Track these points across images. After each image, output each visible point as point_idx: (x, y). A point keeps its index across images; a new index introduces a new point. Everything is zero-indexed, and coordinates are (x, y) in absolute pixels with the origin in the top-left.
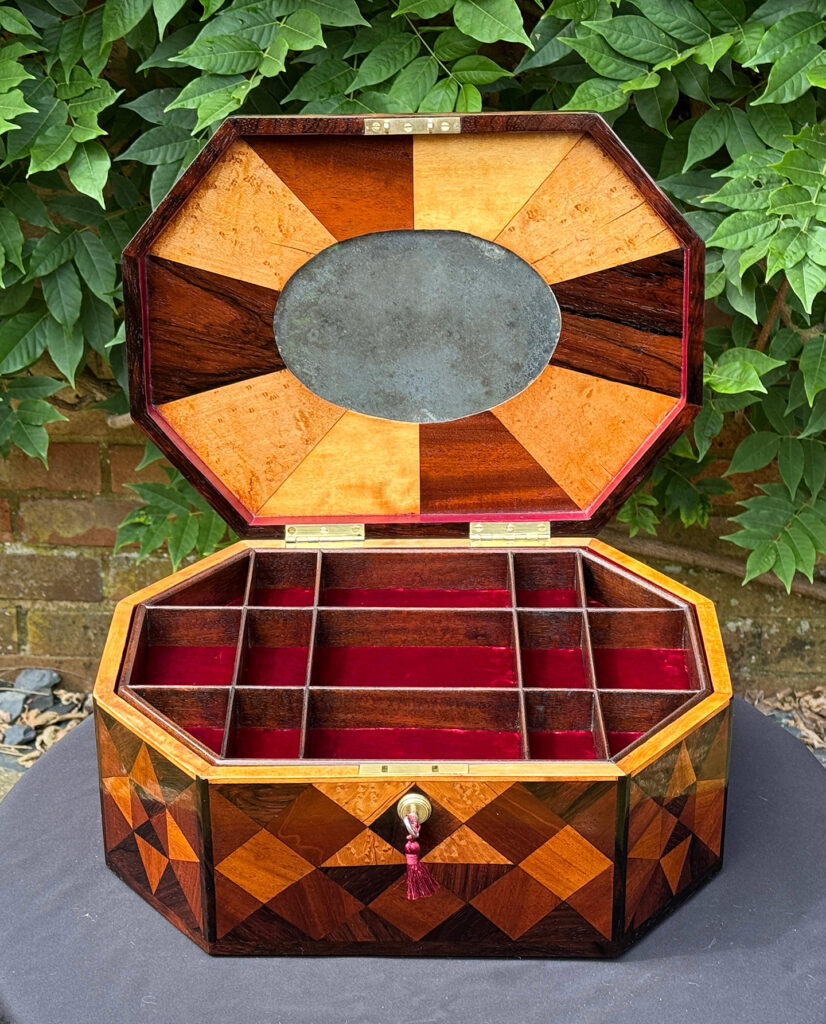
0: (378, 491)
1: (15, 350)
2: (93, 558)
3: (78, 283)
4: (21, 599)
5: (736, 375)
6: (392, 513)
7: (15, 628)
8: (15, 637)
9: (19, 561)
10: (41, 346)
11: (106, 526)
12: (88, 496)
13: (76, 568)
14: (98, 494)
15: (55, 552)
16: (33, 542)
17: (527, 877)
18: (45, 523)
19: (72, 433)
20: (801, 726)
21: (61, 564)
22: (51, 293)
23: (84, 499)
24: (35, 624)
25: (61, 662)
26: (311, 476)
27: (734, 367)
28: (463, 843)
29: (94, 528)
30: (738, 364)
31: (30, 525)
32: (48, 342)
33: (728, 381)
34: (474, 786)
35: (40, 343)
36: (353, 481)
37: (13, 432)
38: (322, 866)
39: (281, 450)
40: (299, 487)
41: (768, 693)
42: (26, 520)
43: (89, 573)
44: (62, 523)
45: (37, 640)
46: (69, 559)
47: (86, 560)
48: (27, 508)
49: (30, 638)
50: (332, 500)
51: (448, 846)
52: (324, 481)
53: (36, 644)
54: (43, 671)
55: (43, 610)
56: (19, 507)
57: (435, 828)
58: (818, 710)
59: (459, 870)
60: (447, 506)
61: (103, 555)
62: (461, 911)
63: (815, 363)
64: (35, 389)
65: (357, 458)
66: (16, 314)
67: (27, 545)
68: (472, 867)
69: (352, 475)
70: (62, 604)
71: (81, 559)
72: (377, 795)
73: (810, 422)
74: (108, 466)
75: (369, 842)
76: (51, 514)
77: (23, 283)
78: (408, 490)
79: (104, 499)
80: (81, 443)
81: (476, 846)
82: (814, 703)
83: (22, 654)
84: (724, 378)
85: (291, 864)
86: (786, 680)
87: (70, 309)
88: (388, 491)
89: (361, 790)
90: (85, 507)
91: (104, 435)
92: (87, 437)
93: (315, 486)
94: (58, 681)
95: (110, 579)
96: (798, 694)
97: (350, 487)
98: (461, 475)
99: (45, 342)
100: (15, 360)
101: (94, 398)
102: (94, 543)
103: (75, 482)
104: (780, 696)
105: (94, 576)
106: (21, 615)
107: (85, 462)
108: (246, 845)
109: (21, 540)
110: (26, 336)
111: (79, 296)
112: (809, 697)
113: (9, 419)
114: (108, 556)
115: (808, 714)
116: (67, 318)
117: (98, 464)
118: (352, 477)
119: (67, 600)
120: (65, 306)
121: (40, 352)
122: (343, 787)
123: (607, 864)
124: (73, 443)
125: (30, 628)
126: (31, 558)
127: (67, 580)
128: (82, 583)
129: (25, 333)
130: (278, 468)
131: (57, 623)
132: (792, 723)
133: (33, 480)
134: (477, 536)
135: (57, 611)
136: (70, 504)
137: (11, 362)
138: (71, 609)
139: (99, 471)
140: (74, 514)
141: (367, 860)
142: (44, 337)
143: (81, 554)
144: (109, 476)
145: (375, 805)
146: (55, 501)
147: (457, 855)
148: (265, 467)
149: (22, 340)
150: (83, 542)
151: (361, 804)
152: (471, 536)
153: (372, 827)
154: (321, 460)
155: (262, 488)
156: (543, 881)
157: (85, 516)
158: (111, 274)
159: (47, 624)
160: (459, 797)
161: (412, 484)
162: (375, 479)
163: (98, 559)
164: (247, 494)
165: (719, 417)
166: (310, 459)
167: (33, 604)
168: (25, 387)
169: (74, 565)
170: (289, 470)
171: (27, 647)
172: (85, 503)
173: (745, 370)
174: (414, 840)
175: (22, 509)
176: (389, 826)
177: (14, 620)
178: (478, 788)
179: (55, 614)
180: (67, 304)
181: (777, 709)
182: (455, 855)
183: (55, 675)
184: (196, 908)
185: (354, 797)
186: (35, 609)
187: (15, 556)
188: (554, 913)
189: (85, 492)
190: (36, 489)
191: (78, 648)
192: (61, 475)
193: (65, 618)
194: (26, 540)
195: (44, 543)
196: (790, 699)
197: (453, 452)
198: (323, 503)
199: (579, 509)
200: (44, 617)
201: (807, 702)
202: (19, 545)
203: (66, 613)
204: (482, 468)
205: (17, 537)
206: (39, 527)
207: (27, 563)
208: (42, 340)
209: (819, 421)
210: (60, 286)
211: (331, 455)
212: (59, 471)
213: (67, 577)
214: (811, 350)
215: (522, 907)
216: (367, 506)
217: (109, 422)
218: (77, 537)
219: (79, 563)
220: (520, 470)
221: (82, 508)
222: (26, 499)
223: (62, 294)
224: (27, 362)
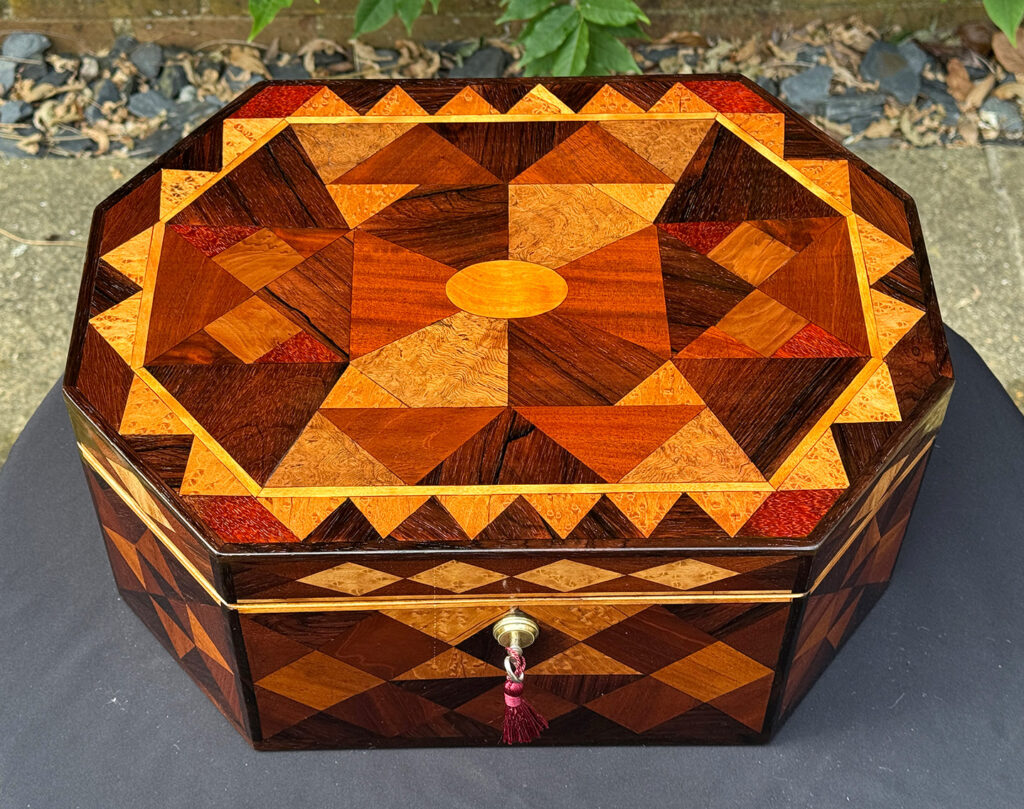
17: (661, 685)
20: (834, 64)
25: (49, 26)
28: (579, 658)
34: (596, 609)
38: (393, 680)
41: (798, 25)
45: (19, 4)
51: (559, 660)
53: (19, 8)
54: (31, 36)
57: (543, 645)
58: (849, 42)
59: (572, 680)
75: (454, 659)
82: (846, 35)
83: (6, 18)
86: (818, 11)
94: (48, 45)
96: (830, 26)
104: (810, 28)
112: (840, 29)
115: (839, 48)
132: (823, 60)
145: (463, 628)
147: (570, 668)
151: (444, 627)
153: (458, 647)
160: (576, 619)
171: (10, 11)
176: (481, 645)
181: (809, 45)
182: (568, 668)
183: (45, 40)
185: (436, 621)
191: (65, 10)
196: (821, 32)
201: (839, 34)
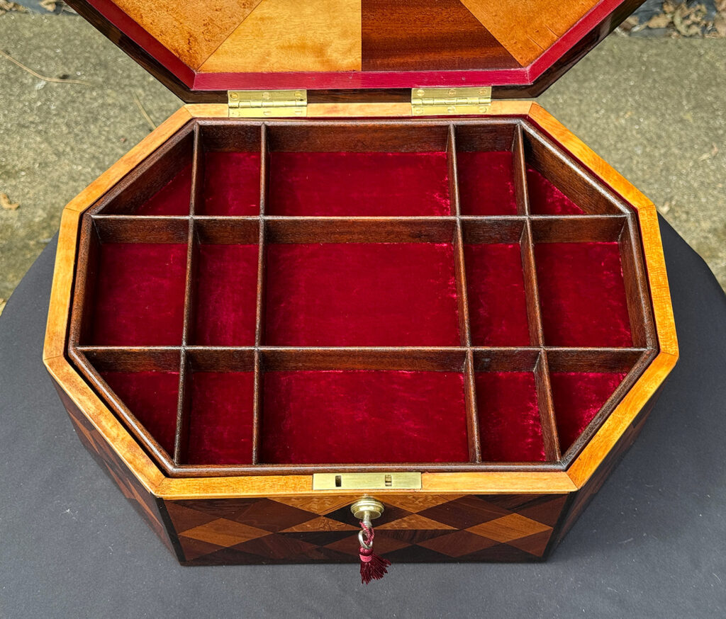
0: (320, 51)
6: (333, 70)
26: (251, 37)
36: (294, 42)
38: (280, 532)
39: (218, 13)
40: (239, 47)
50: (273, 59)
52: (263, 41)
60: (388, 64)
65: (297, 21)
69: (292, 36)
75: (323, 522)
78: (350, 50)
88: (329, 51)
93: (255, 47)
97: (290, 47)
98: (404, 36)
108: (206, 525)
118: (293, 38)
130: (216, 31)
134: (419, 102)
148: (203, 29)
152: (414, 102)
154: (259, 22)
155: (202, 48)
161: (353, 46)
162: (316, 40)
164: (187, 53)
166: (249, 22)
170: (228, 31)
197: (396, 16)
198: (263, 61)
199: (521, 66)
204: (425, 30)
211: (270, 18)
216: (308, 64)
220: (465, 33)
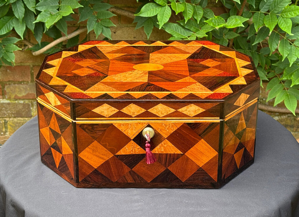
1: (4, 28)
2: (28, 103)
3: (23, 6)
4: (6, 117)
5: (233, 23)
7: (4, 126)
8: (4, 130)
9: (5, 105)
10: (12, 27)
11: (33, 92)
12: (27, 83)
13: (23, 106)
14: (30, 82)
15: (16, 102)
16: (9, 98)
17: (188, 159)
18: (13, 92)
19: (21, 62)
21: (18, 105)
22: (15, 9)
23: (25, 84)
24: (10, 125)
27: (233, 21)
28: (165, 146)
29: (29, 93)
30: (234, 20)
31: (8, 93)
32: (14, 26)
33: (231, 25)
34: (169, 124)
35: (11, 26)
37: (3, 54)
38: (116, 154)
42: (7, 91)
43: (27, 108)
44: (18, 92)
45: (11, 131)
46: (21, 104)
47: (26, 104)
48: (7, 88)
49: (9, 130)
51: (161, 147)
55: (13, 121)
56: (4, 87)
57: (156, 140)
59: (164, 156)
61: (31, 102)
62: (164, 171)
63: (257, 20)
64: (10, 41)
66: (4, 17)
67: (7, 99)
68: (168, 155)
70: (19, 118)
71: (25, 103)
72: (135, 128)
73: (256, 40)
74: (33, 73)
75: (132, 145)
76: (15, 89)
77: (6, 5)
79: (32, 83)
80: (24, 66)
81: (170, 147)
83: (6, 135)
84: (230, 24)
85: (105, 154)
87: (21, 14)
89: (130, 126)
90: (26, 86)
91: (31, 63)
92: (26, 64)
95: (34, 110)
99: (13, 25)
100: (4, 31)
101: (29, 47)
102: (29, 98)
103: (22, 78)
105: (29, 109)
106: (6, 123)
107: (25, 72)
108: (89, 147)
109: (5, 98)
110: (7, 24)
111: (24, 10)
113: (2, 51)
114: (33, 102)
116: (20, 17)
117: (30, 72)
119: (20, 117)
120: (19, 13)
121: (11, 28)
122: (123, 125)
123: (215, 153)
124: (21, 66)
125: (9, 127)
126: (9, 104)
127: (20, 110)
128: (25, 112)
129: (7, 22)
131: (17, 125)
133: (9, 78)
135: (17, 121)
136: (21, 86)
137: (2, 31)
138: (22, 120)
139: (30, 75)
140: (22, 89)
141: (132, 152)
142: (13, 24)
143: (25, 102)
144: (33, 76)
145: (134, 132)
146: (16, 85)
147: (163, 150)
149: (6, 25)
150: (25, 98)
151: (130, 131)
153: (133, 140)
156: (193, 160)
157: (26, 89)
158: (34, 2)
159: (14, 125)
160: (164, 129)
163: (30, 103)
165: (226, 41)
167: (9, 119)
168: (7, 41)
169: (22, 105)
171: (8, 133)
172: (26, 85)
173: (236, 21)
174: (149, 143)
175: (6, 88)
176: (140, 139)
177: (3, 124)
178: (171, 125)
179: (16, 122)
180: (20, 12)
182: (162, 150)
184: (72, 171)
185: (127, 129)
186: (11, 121)
187: (3, 103)
188: (198, 172)
189: (26, 81)
190: (9, 81)
192: (17, 76)
193: (20, 123)
194: (7, 98)
195: (13, 98)
200: (13, 123)
202: (5, 99)
203: (20, 121)
205: (4, 97)
206: (11, 93)
207: (8, 106)
208: (12, 25)
209: (259, 39)
210: (17, 7)
212: (17, 75)
213: (20, 109)
214: (255, 16)
215: (186, 169)
217: (34, 54)
218: (23, 96)
219: (24, 104)
221: (24, 87)
222: (7, 85)
223: (18, 9)
224: (7, 31)
